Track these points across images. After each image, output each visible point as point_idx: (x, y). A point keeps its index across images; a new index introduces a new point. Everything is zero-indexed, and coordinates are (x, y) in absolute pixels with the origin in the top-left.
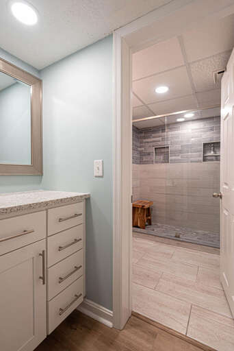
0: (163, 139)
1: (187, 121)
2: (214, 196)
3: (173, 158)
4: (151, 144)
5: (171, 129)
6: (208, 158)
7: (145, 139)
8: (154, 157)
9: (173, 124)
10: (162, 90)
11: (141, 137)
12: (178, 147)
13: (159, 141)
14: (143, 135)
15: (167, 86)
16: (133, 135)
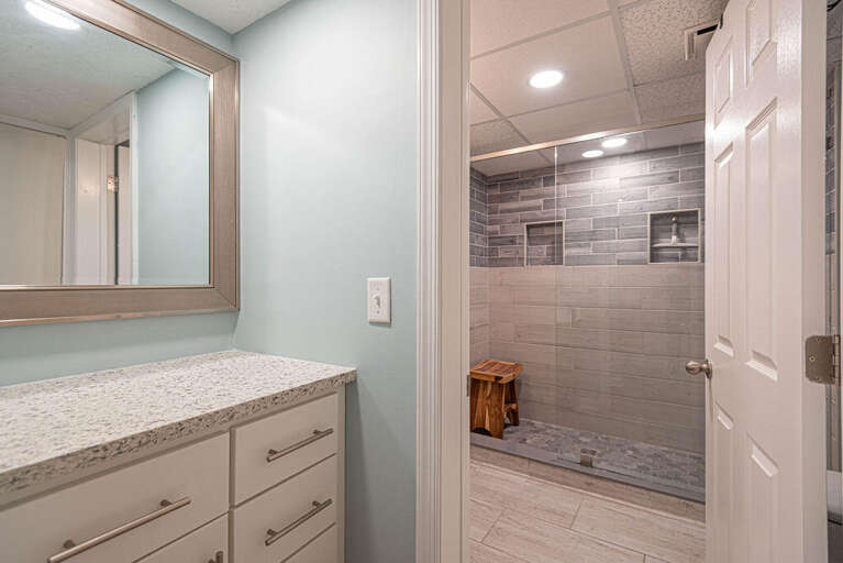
0: (548, 204)
1: (609, 157)
2: (688, 369)
3: (574, 251)
4: (518, 215)
5: (568, 178)
6: (665, 252)
7: (502, 202)
8: (525, 249)
9: (575, 165)
10: (547, 79)
11: (492, 199)
12: (586, 224)
13: (539, 208)
14: (497, 192)
15: (561, 69)
16: (472, 191)
